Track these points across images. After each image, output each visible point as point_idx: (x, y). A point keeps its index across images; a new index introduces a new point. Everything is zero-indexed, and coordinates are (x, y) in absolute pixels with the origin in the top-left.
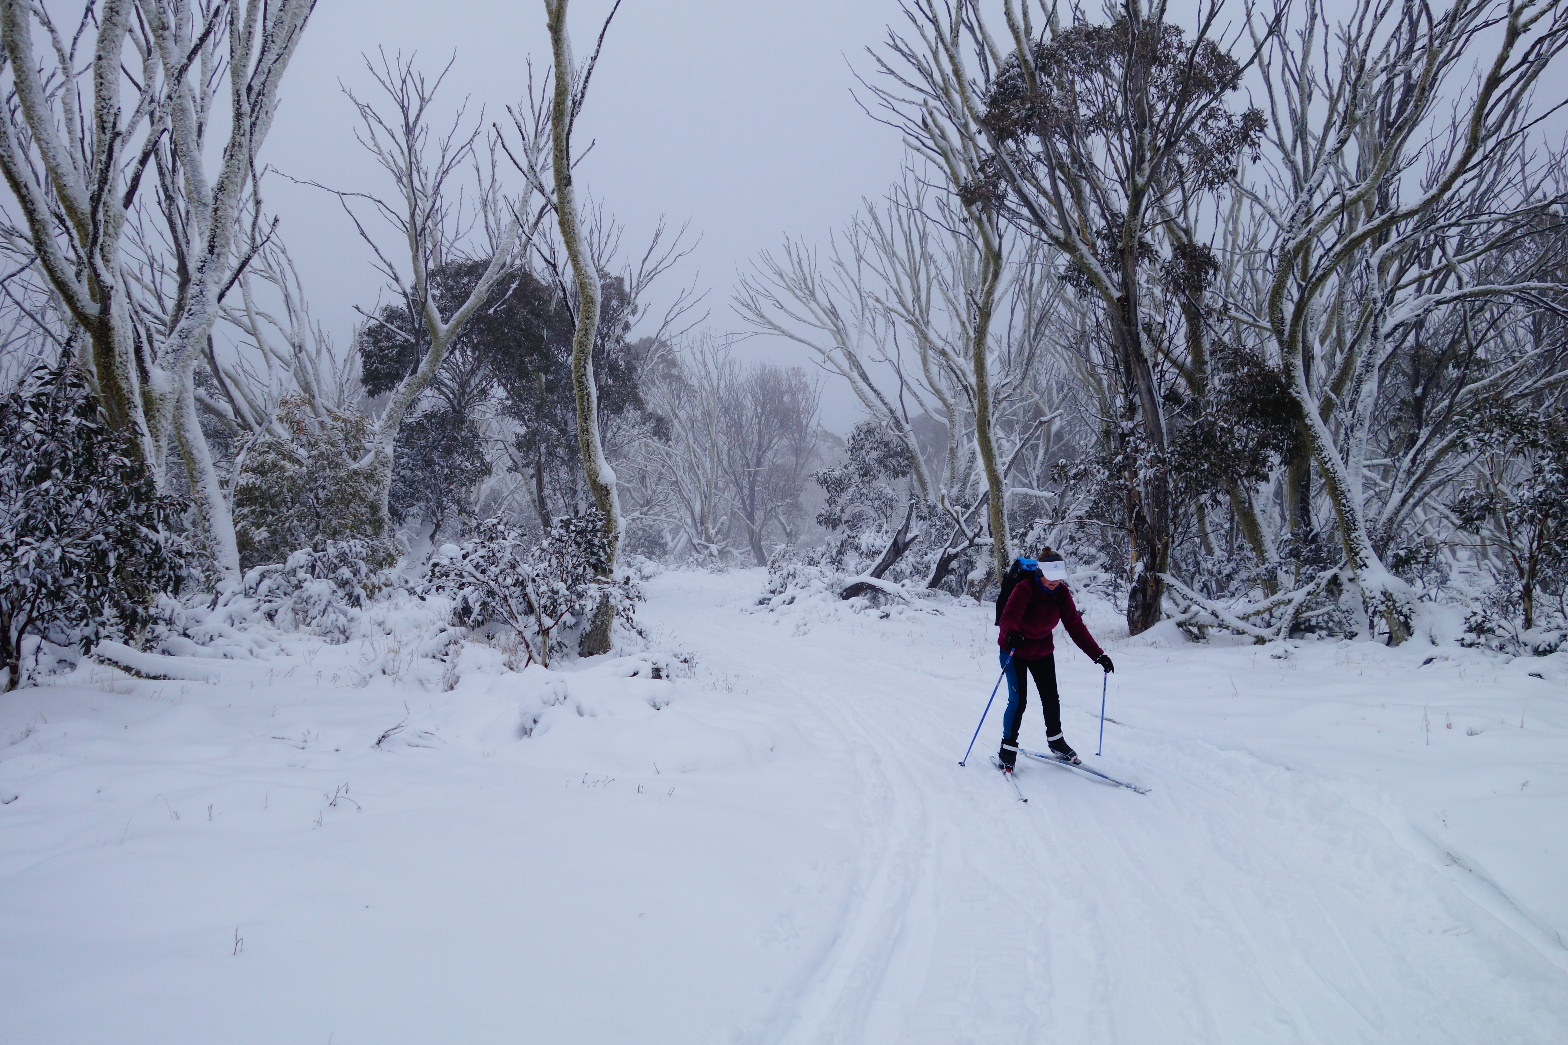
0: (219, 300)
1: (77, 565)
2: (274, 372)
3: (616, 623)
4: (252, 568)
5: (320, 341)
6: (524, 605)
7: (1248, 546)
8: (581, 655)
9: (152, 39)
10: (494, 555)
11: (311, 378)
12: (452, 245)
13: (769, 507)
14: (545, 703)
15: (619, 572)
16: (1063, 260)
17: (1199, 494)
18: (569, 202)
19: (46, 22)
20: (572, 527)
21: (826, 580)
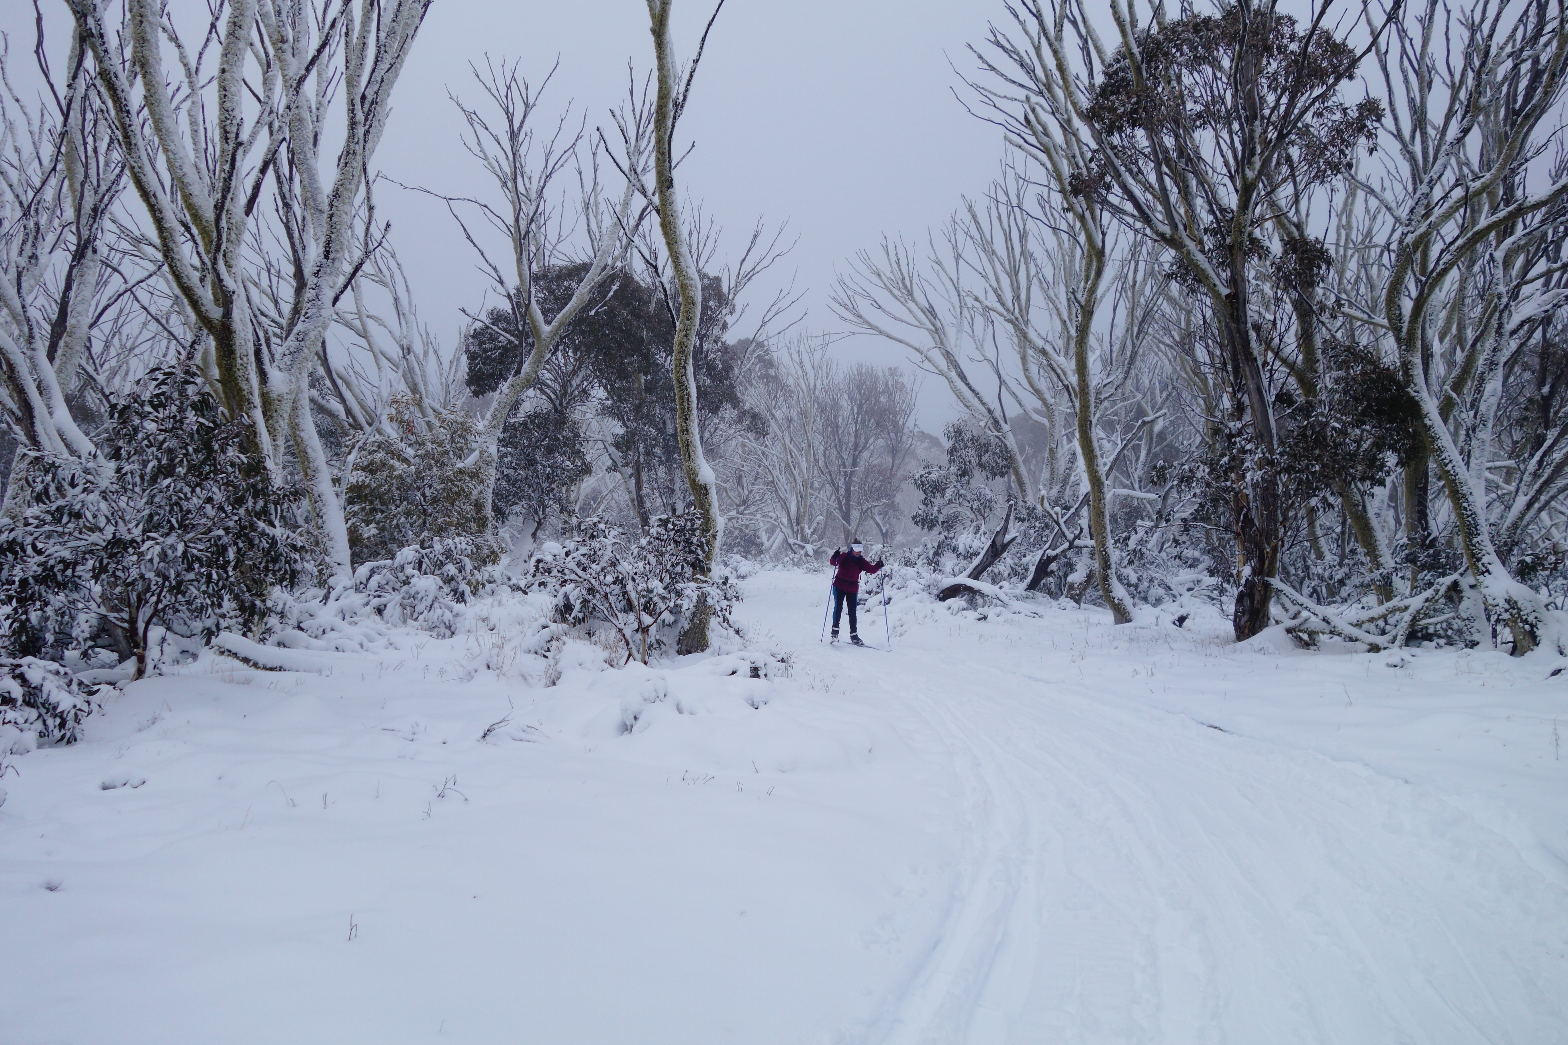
0: (334, 304)
1: (199, 559)
2: (383, 374)
3: (714, 622)
4: (362, 564)
5: (427, 343)
6: (624, 603)
7: (1361, 550)
8: (679, 653)
9: (271, 52)
10: (595, 553)
11: (419, 379)
12: (554, 248)
13: (865, 507)
14: (645, 700)
15: (717, 571)
16: (1168, 255)
17: (1310, 497)
18: (671, 204)
19: (174, 39)
20: (670, 526)
21: (923, 581)
